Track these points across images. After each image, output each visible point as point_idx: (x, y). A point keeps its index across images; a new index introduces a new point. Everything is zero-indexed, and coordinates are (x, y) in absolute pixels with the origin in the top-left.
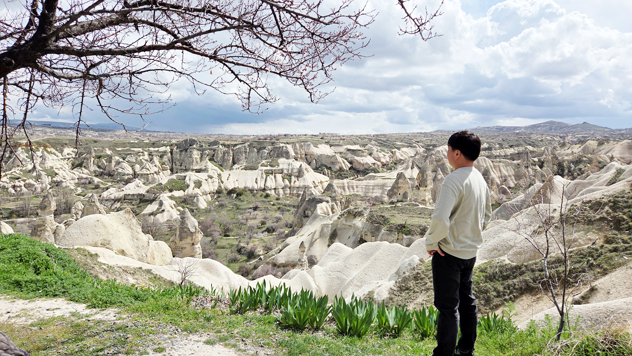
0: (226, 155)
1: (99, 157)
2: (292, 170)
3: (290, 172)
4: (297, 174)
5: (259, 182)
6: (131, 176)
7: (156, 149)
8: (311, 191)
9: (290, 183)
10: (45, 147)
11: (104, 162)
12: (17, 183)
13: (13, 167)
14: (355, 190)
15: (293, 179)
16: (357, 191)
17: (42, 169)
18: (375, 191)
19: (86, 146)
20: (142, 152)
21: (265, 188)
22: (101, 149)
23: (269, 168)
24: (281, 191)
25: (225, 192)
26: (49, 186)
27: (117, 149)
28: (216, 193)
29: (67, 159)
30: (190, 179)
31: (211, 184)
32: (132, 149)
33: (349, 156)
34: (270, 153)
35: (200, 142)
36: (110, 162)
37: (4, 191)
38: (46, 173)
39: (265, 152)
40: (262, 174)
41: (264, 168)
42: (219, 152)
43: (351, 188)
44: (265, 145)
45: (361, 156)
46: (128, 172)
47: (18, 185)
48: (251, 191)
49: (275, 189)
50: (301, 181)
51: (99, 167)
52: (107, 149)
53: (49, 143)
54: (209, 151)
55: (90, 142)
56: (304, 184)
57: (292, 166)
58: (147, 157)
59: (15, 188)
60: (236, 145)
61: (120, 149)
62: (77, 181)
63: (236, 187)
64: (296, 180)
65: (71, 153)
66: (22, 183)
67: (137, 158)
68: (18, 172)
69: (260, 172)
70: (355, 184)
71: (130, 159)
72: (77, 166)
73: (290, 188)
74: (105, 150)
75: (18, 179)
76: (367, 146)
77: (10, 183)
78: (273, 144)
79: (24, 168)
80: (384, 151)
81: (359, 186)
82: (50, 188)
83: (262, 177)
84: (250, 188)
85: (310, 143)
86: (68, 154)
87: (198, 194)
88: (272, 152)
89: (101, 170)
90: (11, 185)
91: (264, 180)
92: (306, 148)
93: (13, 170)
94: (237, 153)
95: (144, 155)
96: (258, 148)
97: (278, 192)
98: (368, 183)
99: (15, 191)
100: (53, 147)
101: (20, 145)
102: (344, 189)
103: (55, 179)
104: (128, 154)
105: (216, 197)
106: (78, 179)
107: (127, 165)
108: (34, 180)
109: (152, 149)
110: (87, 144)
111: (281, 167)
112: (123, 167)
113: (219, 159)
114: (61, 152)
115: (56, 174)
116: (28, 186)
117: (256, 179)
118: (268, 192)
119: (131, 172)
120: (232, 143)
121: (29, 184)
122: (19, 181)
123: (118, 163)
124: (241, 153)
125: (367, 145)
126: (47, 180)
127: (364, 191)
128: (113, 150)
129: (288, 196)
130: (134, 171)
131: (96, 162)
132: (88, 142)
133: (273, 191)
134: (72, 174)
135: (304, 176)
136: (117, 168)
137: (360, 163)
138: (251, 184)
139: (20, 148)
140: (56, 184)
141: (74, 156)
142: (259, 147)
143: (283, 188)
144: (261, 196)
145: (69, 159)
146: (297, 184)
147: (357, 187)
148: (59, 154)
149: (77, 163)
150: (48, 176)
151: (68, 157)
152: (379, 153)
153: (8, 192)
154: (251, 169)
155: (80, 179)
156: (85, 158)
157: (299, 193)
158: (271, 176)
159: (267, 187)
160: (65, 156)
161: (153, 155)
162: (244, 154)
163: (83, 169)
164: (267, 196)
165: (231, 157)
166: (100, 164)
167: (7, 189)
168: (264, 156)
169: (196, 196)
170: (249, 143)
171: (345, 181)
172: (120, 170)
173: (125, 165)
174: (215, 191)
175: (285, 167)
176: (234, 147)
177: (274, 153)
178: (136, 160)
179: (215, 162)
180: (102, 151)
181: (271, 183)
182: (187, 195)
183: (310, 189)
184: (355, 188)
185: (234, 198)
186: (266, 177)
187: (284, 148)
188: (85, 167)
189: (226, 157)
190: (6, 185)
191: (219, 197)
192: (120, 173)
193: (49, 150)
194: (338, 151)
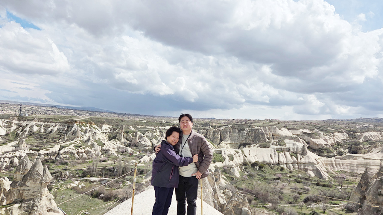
0: (216, 133)
1: (127, 132)
2: (297, 149)
3: (295, 150)
4: (301, 152)
5: (273, 157)
6: (150, 147)
7: (163, 128)
8: (316, 167)
9: (297, 159)
10: (91, 124)
11: (131, 136)
12: (80, 150)
13: (74, 138)
14: (342, 167)
15: (299, 156)
16: (343, 168)
17: (93, 140)
18: (359, 168)
19: (116, 124)
20: (155, 130)
21: (279, 163)
22: (127, 126)
23: (279, 147)
24: (291, 166)
25: (250, 165)
26: (100, 153)
27: (138, 127)
28: (243, 165)
29: (105, 133)
30: (225, 153)
31: (238, 157)
32: (147, 127)
33: (306, 137)
34: (248, 134)
35: (195, 123)
36: (136, 136)
37: (72, 156)
38: (97, 143)
39: (245, 133)
40: (274, 151)
41: (276, 147)
42: (211, 132)
43: (338, 165)
44: (244, 127)
45: (316, 138)
46: (148, 144)
47: (81, 152)
48: (269, 164)
49: (286, 164)
50: (305, 158)
51: (127, 140)
52: (131, 127)
53: (93, 121)
54: (203, 130)
55: (119, 121)
56: (309, 161)
57: (297, 146)
58: (158, 133)
59: (79, 154)
60: (220, 127)
61: (139, 127)
62: (116, 150)
63: (257, 161)
64: (302, 157)
65: (107, 128)
66: (83, 150)
67: (152, 134)
68: (78, 141)
69: (273, 150)
70: (341, 162)
71: (148, 135)
72: (112, 139)
73: (297, 163)
74: (130, 127)
75: (80, 147)
76: (314, 131)
77: (75, 150)
78: (250, 126)
79: (82, 139)
80: (328, 135)
81: (344, 164)
82: (101, 155)
83: (275, 154)
84: (268, 162)
85: (275, 127)
86: (106, 129)
87: (233, 165)
88: (250, 133)
89: (129, 142)
90: (76, 152)
91: (277, 156)
92: (273, 131)
93: (74, 141)
94: (223, 132)
95: (156, 132)
96: (239, 130)
97: (289, 166)
98: (352, 162)
99: (79, 156)
100: (95, 124)
101: (75, 122)
102: (333, 166)
103: (104, 148)
104: (146, 131)
105: (243, 168)
106: (117, 148)
107: (147, 139)
108: (90, 148)
109: (160, 127)
110: (117, 122)
111: (288, 146)
112: (145, 141)
113: (211, 136)
114: (101, 128)
115: (104, 144)
116: (87, 152)
117: (271, 155)
118: (282, 166)
119: (150, 144)
120: (217, 125)
121: (87, 151)
122: (81, 149)
123: (141, 137)
124: (227, 133)
125: (314, 129)
126: (99, 148)
127: (349, 168)
128: (135, 127)
129: (297, 170)
130: (152, 143)
131: (125, 136)
132: (118, 121)
133: (285, 165)
134: (113, 144)
135: (307, 155)
136: (140, 141)
137: (315, 144)
138: (268, 159)
139: (75, 124)
140: (105, 151)
141: (109, 131)
142: (239, 128)
143: (292, 164)
144: (278, 169)
145: (106, 133)
146: (303, 160)
147: (343, 165)
148: (100, 129)
149: (112, 136)
150: (99, 145)
151: (105, 131)
152: (325, 136)
153: (75, 157)
154: (265, 147)
155: (118, 149)
156: (117, 133)
157: (306, 168)
158: (281, 153)
159: (281, 162)
160: (104, 130)
161: (162, 132)
162: (229, 134)
163: (117, 140)
164: (282, 169)
165: (219, 136)
166: (128, 138)
167: (74, 154)
168: (244, 136)
169: (231, 167)
170: (231, 126)
171: (333, 159)
172: (143, 143)
173: (146, 138)
174: (242, 163)
175: (291, 146)
176: (219, 128)
177: (252, 134)
178: (152, 135)
179: (208, 139)
180: (128, 128)
181: (283, 159)
182: (225, 166)
183: (315, 165)
184: (341, 165)
185: (257, 170)
186: (278, 154)
187: (260, 130)
188: (118, 139)
189: (216, 136)
190: (73, 151)
191: (246, 168)
192: (143, 144)
193: (93, 126)
194: (295, 134)
